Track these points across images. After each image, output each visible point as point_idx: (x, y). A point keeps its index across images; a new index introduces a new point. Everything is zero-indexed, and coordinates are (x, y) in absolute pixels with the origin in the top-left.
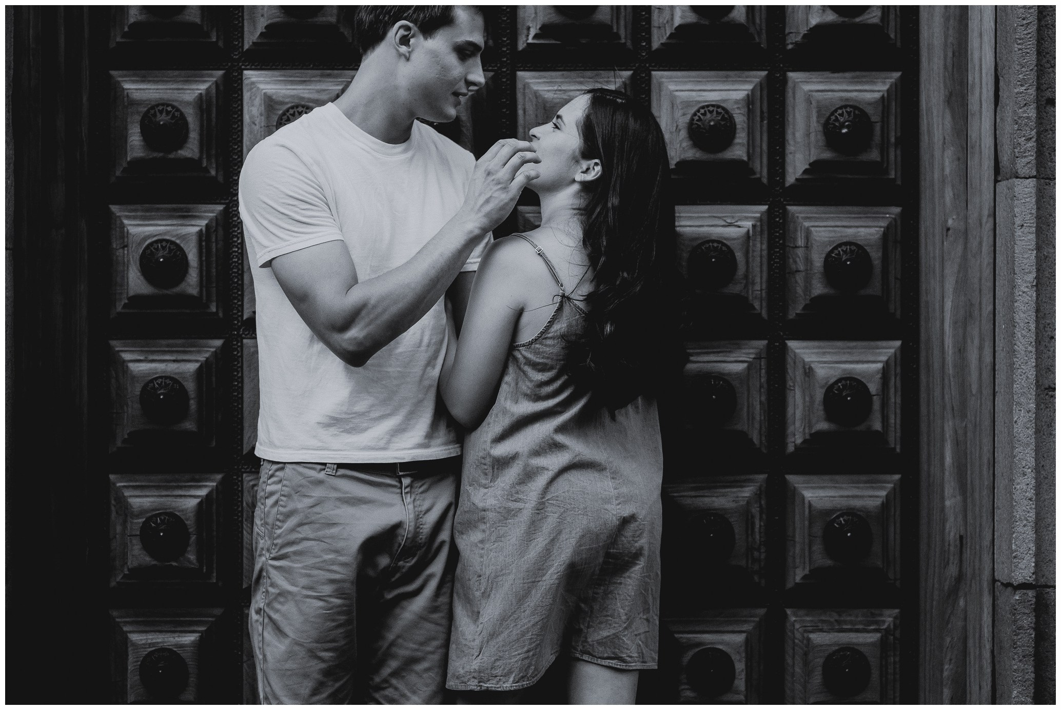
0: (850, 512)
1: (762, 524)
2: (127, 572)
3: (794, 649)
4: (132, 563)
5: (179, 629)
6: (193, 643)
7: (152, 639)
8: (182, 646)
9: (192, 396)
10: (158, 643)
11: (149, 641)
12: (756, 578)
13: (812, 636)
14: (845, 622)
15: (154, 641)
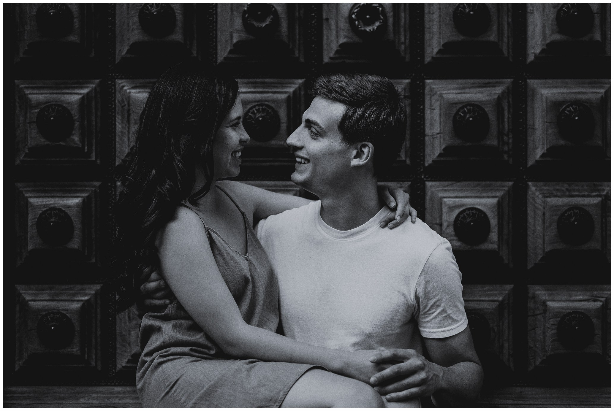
0: (577, 103)
1: (510, 116)
2: (27, 152)
3: (535, 212)
4: (30, 143)
5: (66, 195)
6: (77, 205)
7: (46, 202)
8: (68, 207)
9: (76, 16)
10: (51, 204)
11: (44, 203)
12: (506, 157)
13: (548, 200)
14: (574, 191)
15: (47, 203)
